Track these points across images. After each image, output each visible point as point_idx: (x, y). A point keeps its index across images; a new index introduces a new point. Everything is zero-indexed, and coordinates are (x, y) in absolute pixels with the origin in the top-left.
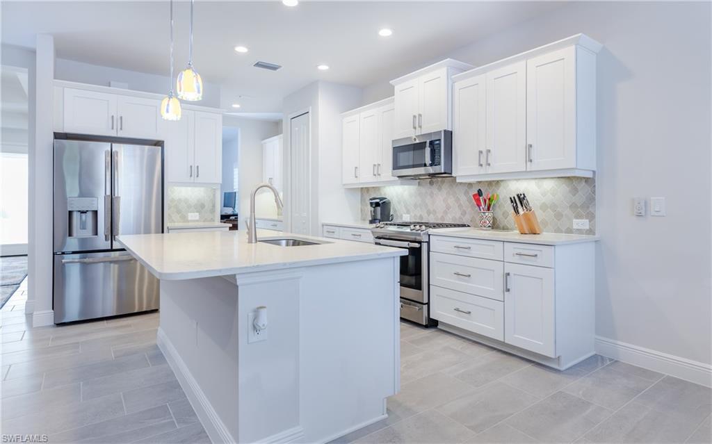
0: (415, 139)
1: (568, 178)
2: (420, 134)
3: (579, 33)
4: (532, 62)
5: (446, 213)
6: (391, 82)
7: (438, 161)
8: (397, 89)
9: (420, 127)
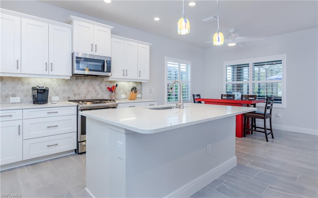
0: (94, 57)
1: (136, 82)
2: (90, 54)
3: (151, 43)
4: (140, 45)
5: (87, 94)
6: (71, 16)
7: (109, 70)
8: (75, 22)
9: (96, 51)
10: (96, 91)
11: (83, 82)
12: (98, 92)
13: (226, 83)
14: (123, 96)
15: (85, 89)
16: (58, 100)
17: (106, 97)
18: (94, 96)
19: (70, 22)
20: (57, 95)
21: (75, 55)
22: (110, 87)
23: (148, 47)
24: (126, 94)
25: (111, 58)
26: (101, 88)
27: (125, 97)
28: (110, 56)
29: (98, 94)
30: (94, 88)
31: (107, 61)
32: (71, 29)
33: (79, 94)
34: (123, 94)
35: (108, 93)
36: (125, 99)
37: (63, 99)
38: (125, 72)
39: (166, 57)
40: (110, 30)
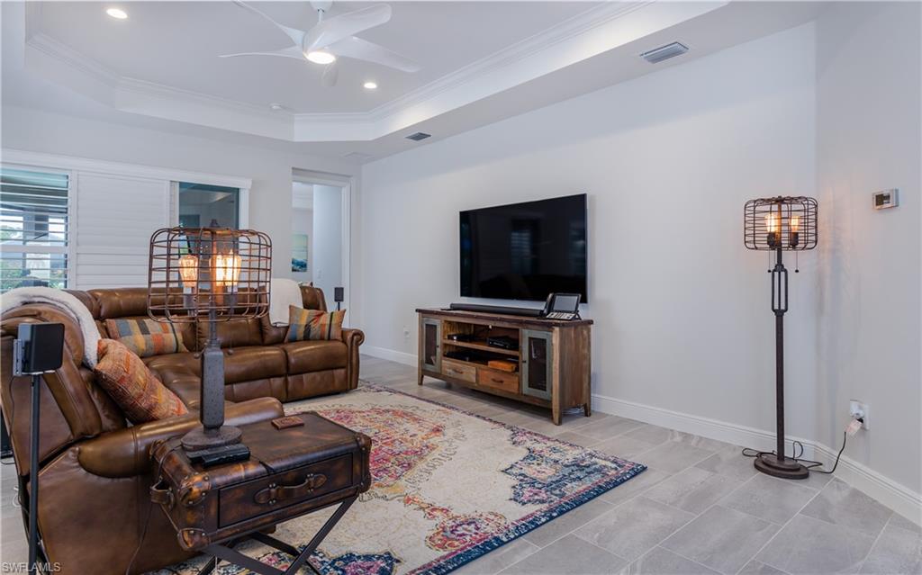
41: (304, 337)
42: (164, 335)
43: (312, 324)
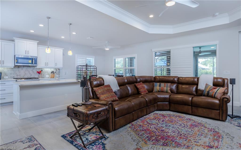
2: (25, 55)
6: (14, 38)
7: (36, 63)
8: (16, 41)
9: (28, 54)
10: (30, 74)
11: (22, 69)
12: (31, 74)
13: (115, 68)
14: (47, 76)
15: (23, 73)
16: (7, 78)
17: (36, 77)
18: (29, 76)
19: (13, 41)
20: (7, 76)
21: (16, 56)
22: (39, 71)
23: (62, 50)
24: (49, 75)
25: (37, 57)
26: (33, 72)
27: (48, 77)
28: (37, 56)
29: (31, 75)
30: (29, 72)
31: (34, 59)
32: (14, 44)
33: (20, 75)
34: (47, 75)
35: (38, 74)
36: (49, 77)
37: (11, 77)
38: (46, 64)
39: (76, 55)
40: (37, 43)
41: (207, 95)
42: (164, 88)
43: (210, 92)
